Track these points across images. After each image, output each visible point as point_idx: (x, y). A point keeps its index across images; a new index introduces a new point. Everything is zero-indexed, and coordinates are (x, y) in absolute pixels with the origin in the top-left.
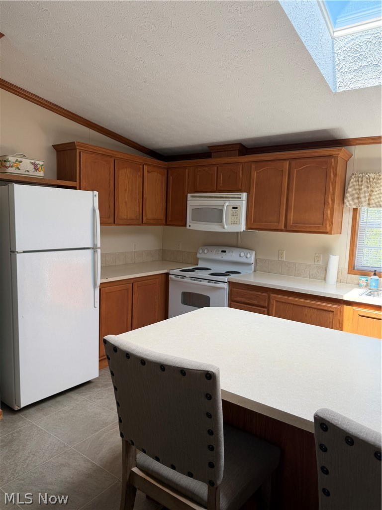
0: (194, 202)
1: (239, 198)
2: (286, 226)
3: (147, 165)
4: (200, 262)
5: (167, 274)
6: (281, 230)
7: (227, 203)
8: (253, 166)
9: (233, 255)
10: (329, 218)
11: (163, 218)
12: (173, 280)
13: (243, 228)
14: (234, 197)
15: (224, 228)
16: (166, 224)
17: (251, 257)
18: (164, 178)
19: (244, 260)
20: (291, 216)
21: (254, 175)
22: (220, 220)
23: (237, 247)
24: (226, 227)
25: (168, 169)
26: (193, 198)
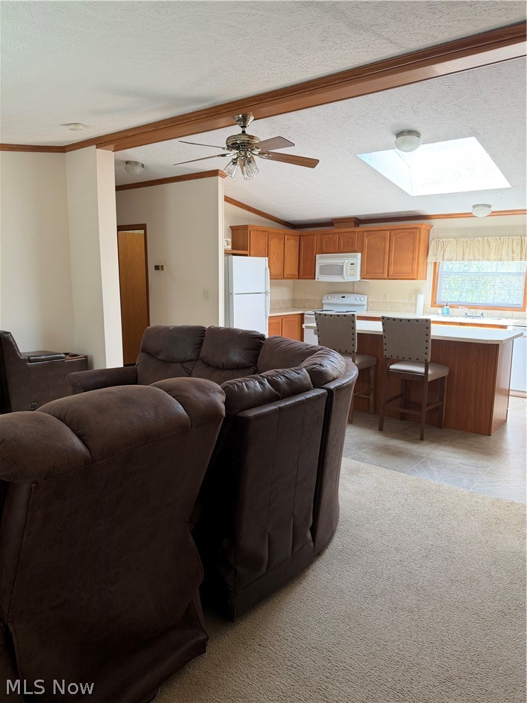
0: (321, 260)
1: (355, 257)
2: (388, 276)
3: (287, 235)
4: (324, 306)
5: (302, 315)
6: (385, 279)
7: (347, 261)
8: (365, 234)
9: (350, 299)
10: (416, 270)
11: (297, 273)
12: (307, 318)
13: (358, 278)
14: (352, 257)
15: (344, 278)
16: (299, 278)
17: (364, 300)
18: (298, 243)
19: (358, 302)
20: (392, 269)
21: (366, 240)
22: (341, 273)
23: (353, 293)
24: (346, 278)
25: (300, 236)
26: (321, 258)
